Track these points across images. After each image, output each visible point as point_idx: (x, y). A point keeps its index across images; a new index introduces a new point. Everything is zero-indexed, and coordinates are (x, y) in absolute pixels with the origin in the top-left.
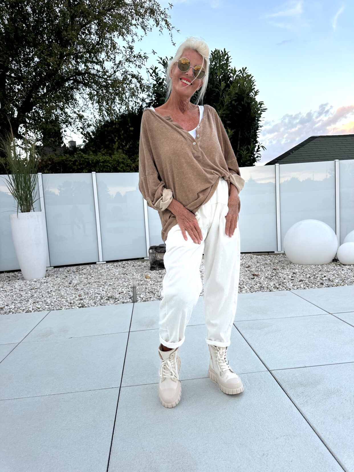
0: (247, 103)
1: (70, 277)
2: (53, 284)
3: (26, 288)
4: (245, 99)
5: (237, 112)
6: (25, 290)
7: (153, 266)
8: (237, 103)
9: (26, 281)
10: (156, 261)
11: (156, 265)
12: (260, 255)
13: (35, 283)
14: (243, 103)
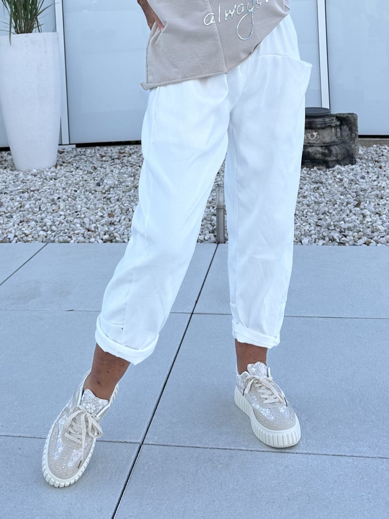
1: (102, 170)
2: (67, 184)
3: (15, 189)
6: (12, 192)
9: (17, 173)
13: (34, 179)
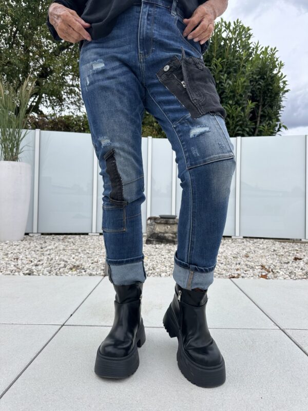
0: (270, 76)
4: (268, 72)
5: (258, 86)
7: (150, 239)
8: (259, 77)
10: (154, 233)
11: (153, 238)
12: (284, 242)
14: (265, 77)
